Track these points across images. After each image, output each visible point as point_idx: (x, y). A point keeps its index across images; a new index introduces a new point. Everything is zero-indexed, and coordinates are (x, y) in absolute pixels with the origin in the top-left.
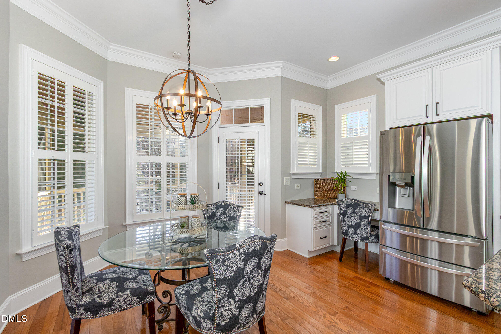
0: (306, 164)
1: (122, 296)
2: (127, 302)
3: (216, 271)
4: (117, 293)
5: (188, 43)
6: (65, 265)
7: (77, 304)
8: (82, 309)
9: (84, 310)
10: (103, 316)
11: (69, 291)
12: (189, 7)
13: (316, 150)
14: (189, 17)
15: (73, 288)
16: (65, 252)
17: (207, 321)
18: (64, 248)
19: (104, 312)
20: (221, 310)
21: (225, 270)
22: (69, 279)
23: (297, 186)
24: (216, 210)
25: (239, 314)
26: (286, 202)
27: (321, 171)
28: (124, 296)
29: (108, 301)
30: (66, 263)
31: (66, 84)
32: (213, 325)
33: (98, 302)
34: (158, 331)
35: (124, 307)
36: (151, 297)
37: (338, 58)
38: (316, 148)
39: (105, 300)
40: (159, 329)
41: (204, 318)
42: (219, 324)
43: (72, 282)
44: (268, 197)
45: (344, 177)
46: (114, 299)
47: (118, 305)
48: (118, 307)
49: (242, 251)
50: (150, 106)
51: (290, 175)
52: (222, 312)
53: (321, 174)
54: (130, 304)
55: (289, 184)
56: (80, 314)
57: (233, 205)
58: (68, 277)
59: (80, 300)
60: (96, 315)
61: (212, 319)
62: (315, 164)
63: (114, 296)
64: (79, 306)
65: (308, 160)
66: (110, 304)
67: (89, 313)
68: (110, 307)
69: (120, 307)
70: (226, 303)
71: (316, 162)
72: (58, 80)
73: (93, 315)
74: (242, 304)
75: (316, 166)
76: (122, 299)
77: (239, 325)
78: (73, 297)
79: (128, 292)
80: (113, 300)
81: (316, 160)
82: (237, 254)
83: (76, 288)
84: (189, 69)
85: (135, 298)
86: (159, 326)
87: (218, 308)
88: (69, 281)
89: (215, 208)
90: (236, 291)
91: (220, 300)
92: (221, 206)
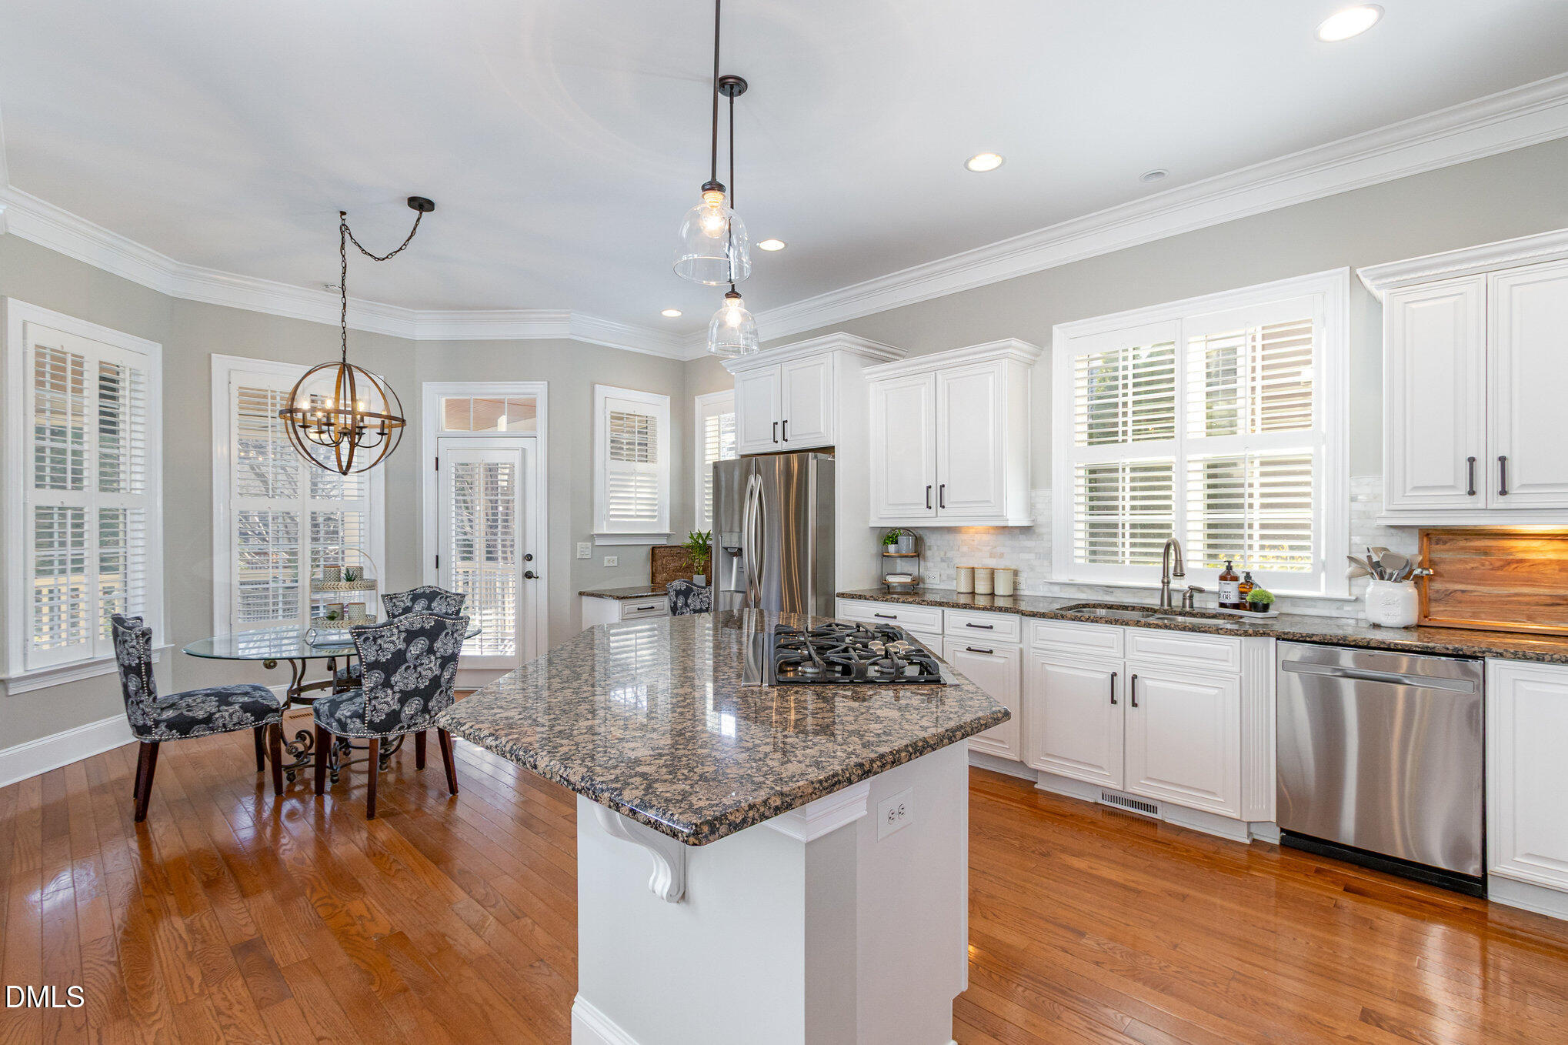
0: (631, 516)
1: (226, 711)
2: (235, 720)
3: (365, 652)
4: (218, 707)
5: (344, 315)
6: (137, 661)
7: (155, 720)
8: (163, 727)
9: (166, 727)
10: (196, 736)
11: (142, 701)
12: (343, 256)
13: (655, 488)
14: (344, 273)
15: (149, 695)
16: (138, 643)
17: (355, 719)
18: (137, 637)
19: (198, 731)
20: (373, 702)
21: (377, 651)
22: (142, 682)
23: (609, 560)
24: (413, 604)
25: (401, 710)
26: (581, 594)
27: (667, 531)
28: (231, 711)
29: (205, 716)
30: (139, 658)
31: (86, 359)
32: (364, 723)
33: (188, 717)
34: (288, 782)
35: (230, 726)
36: (274, 717)
37: (680, 314)
38: (655, 482)
39: (201, 714)
40: (288, 779)
41: (351, 717)
42: (371, 722)
43: (148, 686)
44: (542, 584)
45: (705, 541)
46: (214, 713)
47: (220, 722)
48: (221, 725)
49: (402, 628)
50: (272, 391)
51: (592, 538)
52: (374, 706)
53: (668, 536)
54: (239, 723)
55: (589, 556)
56: (160, 733)
57: (447, 592)
58: (142, 679)
59: (159, 715)
60: (185, 734)
61: (362, 717)
62: (654, 517)
63: (214, 710)
64: (157, 723)
65: (633, 508)
66: (208, 720)
67: (174, 731)
68: (207, 724)
69: (224, 726)
70: (381, 694)
71: (655, 511)
72: (73, 355)
73: (181, 735)
74: (405, 697)
75: (656, 520)
76: (226, 714)
77: (401, 725)
78: (147, 710)
79: (237, 707)
80: (212, 714)
81: (656, 508)
82: (395, 631)
83: (153, 696)
84: (344, 359)
85: (249, 715)
86: (289, 775)
87: (370, 700)
88: (143, 684)
89: (412, 600)
90: (393, 679)
91: (371, 690)
92: (423, 595)
